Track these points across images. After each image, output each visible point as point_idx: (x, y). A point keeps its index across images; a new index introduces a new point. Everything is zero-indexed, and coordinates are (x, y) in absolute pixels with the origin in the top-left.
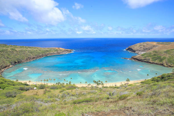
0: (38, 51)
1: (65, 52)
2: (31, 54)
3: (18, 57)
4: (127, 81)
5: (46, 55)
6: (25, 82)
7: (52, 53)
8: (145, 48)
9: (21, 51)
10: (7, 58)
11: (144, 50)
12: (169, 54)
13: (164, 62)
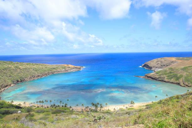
2: (36, 72)
5: (52, 73)
7: (59, 70)
8: (162, 65)
9: (26, 69)
10: (9, 76)
12: (186, 71)
13: (181, 81)
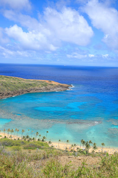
0: (17, 85)
1: (58, 88)
2: (6, 89)
5: (28, 91)
7: (38, 88)
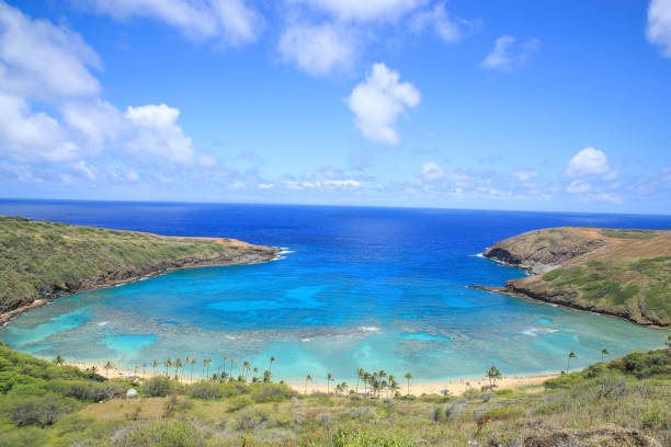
0: (148, 249)
1: (251, 257)
2: (121, 260)
3: (70, 266)
4: (491, 375)
5: (177, 266)
6: (90, 367)
7: (202, 257)
8: (555, 251)
9: (84, 246)
10: (27, 270)
11: (555, 257)
12: (649, 275)
13: (632, 305)
